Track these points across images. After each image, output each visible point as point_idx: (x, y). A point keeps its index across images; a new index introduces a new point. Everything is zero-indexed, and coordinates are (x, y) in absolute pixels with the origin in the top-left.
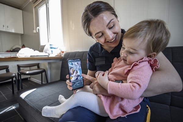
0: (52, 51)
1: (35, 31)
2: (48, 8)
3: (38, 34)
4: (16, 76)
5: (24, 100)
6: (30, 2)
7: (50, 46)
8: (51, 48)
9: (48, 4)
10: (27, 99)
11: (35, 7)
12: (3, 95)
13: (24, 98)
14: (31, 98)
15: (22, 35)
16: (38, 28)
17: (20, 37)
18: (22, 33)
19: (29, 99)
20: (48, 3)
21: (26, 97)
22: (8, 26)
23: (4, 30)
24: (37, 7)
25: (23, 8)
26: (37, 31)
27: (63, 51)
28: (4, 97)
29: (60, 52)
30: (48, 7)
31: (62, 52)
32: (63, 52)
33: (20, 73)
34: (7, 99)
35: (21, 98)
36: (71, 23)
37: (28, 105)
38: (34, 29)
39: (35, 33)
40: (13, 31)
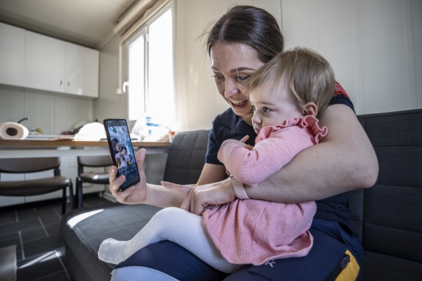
0: (150, 132)
1: (119, 91)
2: (148, 43)
3: (125, 96)
4: (71, 184)
5: (72, 230)
6: (115, 35)
7: (146, 119)
8: (149, 124)
9: (147, 35)
10: (80, 228)
11: (124, 42)
12: (43, 226)
13: (74, 227)
14: (87, 227)
15: (95, 100)
16: (125, 84)
17: (91, 103)
18: (96, 95)
19: (83, 228)
20: (148, 33)
21: (78, 225)
22: (69, 84)
23: (61, 91)
24: (127, 43)
25: (101, 46)
26: (125, 91)
27: (173, 131)
28: (44, 231)
29: (166, 132)
30: (147, 40)
31: (170, 132)
32: (173, 133)
33: (82, 178)
34: (48, 235)
35: (68, 226)
36: (192, 70)
37: (79, 240)
38: (118, 87)
39: (120, 95)
40: (80, 93)
